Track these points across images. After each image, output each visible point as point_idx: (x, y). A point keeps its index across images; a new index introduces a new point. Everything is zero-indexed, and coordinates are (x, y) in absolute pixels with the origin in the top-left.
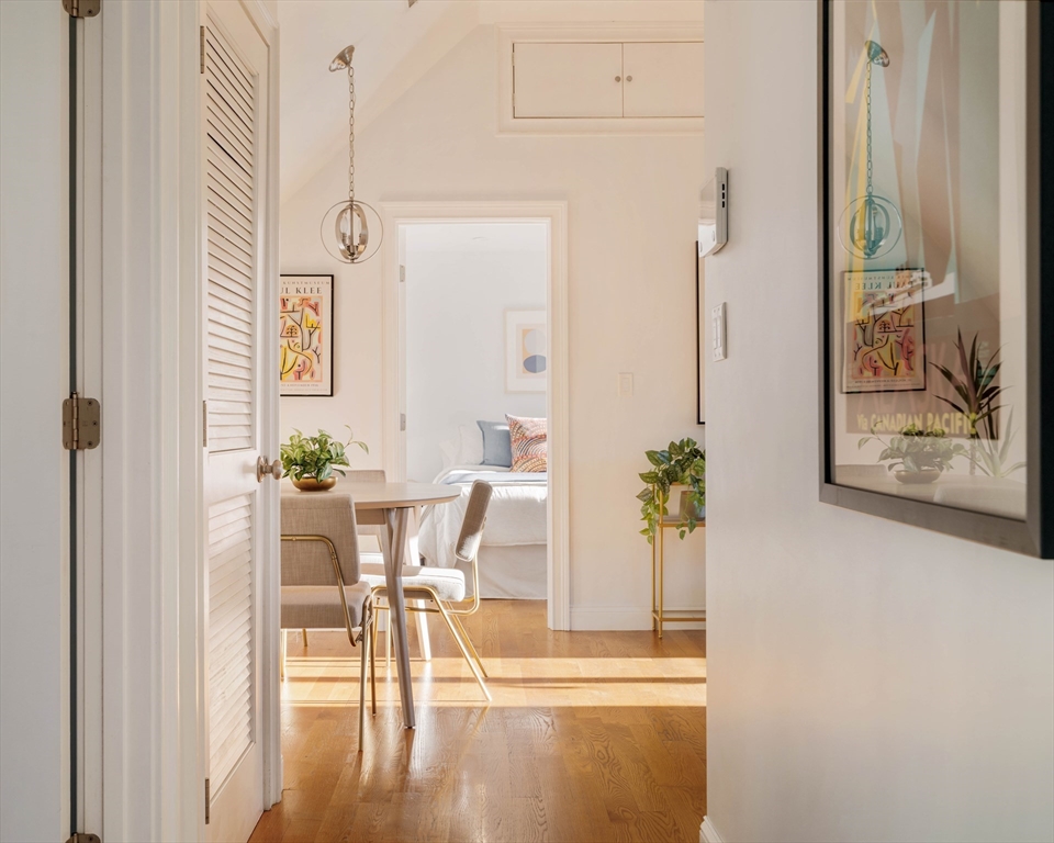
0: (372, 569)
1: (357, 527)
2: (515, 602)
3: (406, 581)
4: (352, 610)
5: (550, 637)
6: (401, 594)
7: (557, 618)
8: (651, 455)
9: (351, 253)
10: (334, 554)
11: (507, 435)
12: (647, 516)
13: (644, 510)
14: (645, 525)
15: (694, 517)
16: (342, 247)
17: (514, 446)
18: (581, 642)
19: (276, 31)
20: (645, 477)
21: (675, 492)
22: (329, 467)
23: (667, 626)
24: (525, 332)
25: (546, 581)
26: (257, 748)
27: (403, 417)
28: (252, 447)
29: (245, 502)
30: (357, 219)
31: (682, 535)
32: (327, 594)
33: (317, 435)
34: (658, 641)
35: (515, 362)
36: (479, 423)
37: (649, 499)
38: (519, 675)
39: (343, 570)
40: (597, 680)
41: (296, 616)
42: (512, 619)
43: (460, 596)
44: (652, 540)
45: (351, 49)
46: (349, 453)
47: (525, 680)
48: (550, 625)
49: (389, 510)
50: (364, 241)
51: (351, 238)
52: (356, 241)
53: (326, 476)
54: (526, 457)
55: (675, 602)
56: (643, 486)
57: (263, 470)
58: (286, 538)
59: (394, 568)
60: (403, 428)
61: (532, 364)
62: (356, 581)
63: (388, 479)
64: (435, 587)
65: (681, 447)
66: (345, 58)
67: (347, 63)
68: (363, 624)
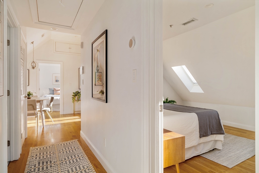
0: (38, 108)
1: (37, 103)
2: (55, 111)
3: (43, 109)
4: (36, 113)
5: (60, 115)
6: (42, 111)
7: (61, 113)
8: (73, 93)
9: (33, 68)
10: (33, 107)
11: (53, 90)
12: (73, 100)
13: (72, 99)
14: (73, 101)
15: (79, 100)
16: (32, 67)
17: (54, 92)
18: (65, 115)
19: (27, 43)
20: (72, 95)
21: (76, 97)
22: (30, 96)
23: (75, 113)
24: (56, 77)
25: (60, 108)
26: (24, 131)
27: (39, 89)
28: (24, 94)
29: (23, 101)
30: (34, 64)
31: (77, 102)
32: (32, 112)
33: (29, 92)
34: (74, 115)
35: (54, 80)
36: (49, 89)
37: (73, 98)
38: (57, 120)
39: (34, 109)
40: (67, 120)
41: (29, 115)
42: (55, 113)
43: (50, 111)
44: (73, 103)
45: (33, 42)
46: (33, 94)
47: (58, 121)
48: (60, 114)
49: (40, 101)
50: (35, 67)
51: (33, 66)
52: (34, 66)
53: (30, 97)
54: (56, 93)
55: (76, 110)
56: (73, 96)
57: (25, 97)
58: (28, 105)
59: (41, 108)
60: (39, 90)
61: (57, 81)
62: (36, 110)
63: (38, 97)
64: (46, 110)
65: (77, 92)
66: (32, 43)
67: (33, 43)
68: (37, 115)
